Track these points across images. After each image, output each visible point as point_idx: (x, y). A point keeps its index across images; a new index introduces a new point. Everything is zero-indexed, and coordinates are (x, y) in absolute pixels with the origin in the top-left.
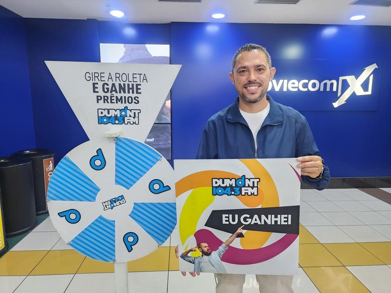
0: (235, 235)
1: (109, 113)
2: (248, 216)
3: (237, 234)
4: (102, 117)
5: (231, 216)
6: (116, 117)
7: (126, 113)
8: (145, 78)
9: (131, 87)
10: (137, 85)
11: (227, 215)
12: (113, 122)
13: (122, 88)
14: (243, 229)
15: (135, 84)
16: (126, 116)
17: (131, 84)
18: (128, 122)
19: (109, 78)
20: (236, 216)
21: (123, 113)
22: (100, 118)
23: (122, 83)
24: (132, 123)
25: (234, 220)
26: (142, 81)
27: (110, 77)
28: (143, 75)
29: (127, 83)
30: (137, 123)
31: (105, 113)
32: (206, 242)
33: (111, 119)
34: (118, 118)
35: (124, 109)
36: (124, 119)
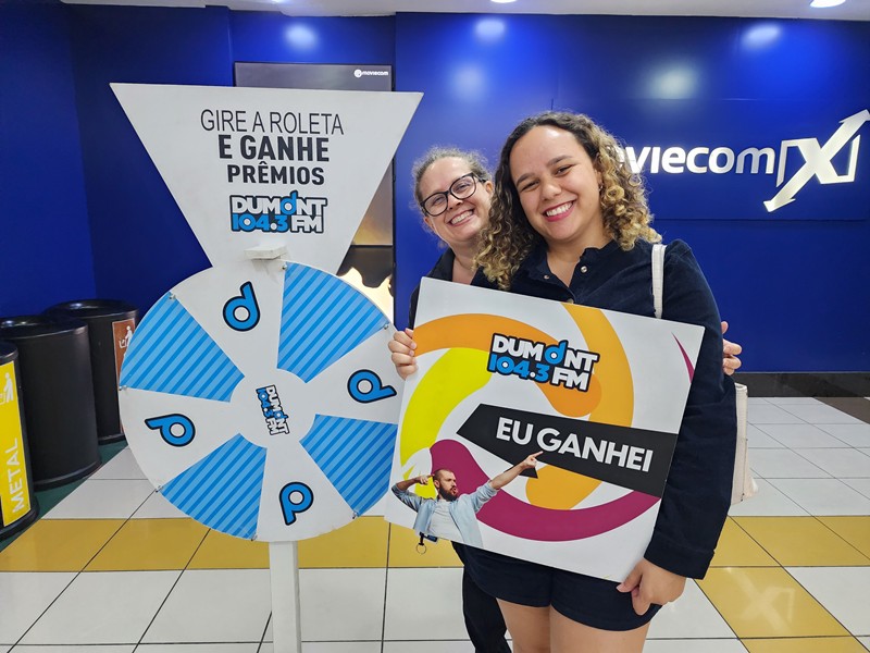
0: (518, 468)
1: (255, 206)
2: (556, 433)
3: (522, 467)
4: (240, 215)
5: (517, 424)
6: (272, 215)
7: (294, 206)
8: (337, 125)
9: (305, 144)
10: (320, 141)
11: (510, 422)
12: (266, 228)
13: (285, 148)
14: (538, 458)
15: (314, 137)
16: (295, 214)
17: (305, 138)
18: (299, 227)
19: (255, 124)
20: (530, 427)
21: (288, 207)
22: (236, 217)
23: (286, 137)
24: (307, 229)
25: (522, 435)
26: (330, 131)
27: (258, 122)
28: (334, 116)
29: (296, 136)
30: (319, 229)
31: (248, 205)
32: (451, 471)
33: (260, 220)
34: (276, 217)
35: (290, 197)
36: (289, 221)
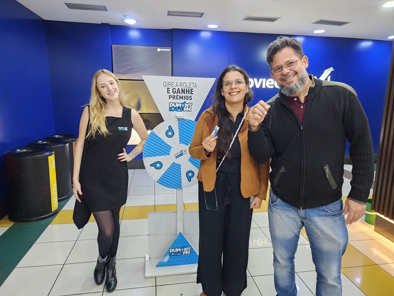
1: (175, 105)
4: (171, 107)
6: (179, 107)
10: (191, 89)
13: (183, 91)
15: (190, 89)
16: (185, 107)
17: (188, 89)
18: (185, 110)
19: (176, 85)
21: (183, 105)
24: (187, 111)
26: (194, 87)
28: (195, 83)
29: (186, 88)
30: (190, 111)
31: (173, 105)
33: (176, 109)
35: (184, 103)
36: (183, 109)
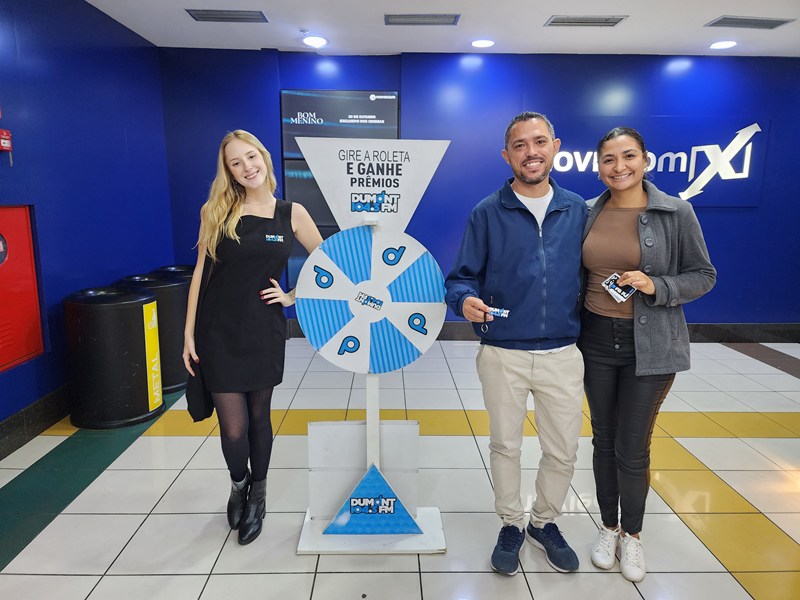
1: (363, 199)
4: (355, 203)
9: (390, 167)
12: (368, 209)
13: (380, 169)
15: (395, 164)
16: (383, 202)
17: (390, 164)
18: (385, 209)
21: (380, 199)
22: (353, 204)
23: (380, 163)
24: (389, 210)
27: (367, 156)
29: (385, 163)
30: (395, 210)
31: (360, 198)
33: (366, 206)
34: (374, 204)
35: (381, 194)
36: (380, 206)
